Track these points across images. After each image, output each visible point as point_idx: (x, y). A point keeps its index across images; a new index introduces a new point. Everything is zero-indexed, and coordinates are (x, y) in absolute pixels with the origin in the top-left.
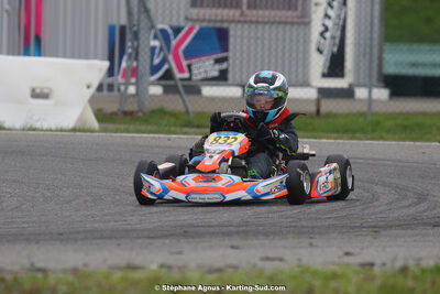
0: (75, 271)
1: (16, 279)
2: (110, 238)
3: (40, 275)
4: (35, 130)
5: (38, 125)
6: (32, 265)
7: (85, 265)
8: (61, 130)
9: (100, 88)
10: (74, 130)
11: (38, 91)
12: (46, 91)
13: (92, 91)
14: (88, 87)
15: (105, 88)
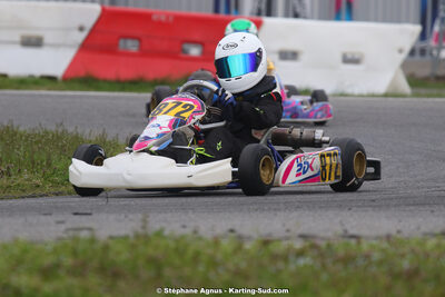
0: (388, 237)
1: (329, 246)
2: (423, 204)
3: (353, 242)
4: (346, 95)
5: (349, 91)
6: (346, 231)
7: (399, 232)
8: (373, 96)
9: (412, 53)
10: (386, 95)
11: (349, 56)
12: (356, 56)
13: (403, 56)
14: (401, 51)
15: (418, 52)
